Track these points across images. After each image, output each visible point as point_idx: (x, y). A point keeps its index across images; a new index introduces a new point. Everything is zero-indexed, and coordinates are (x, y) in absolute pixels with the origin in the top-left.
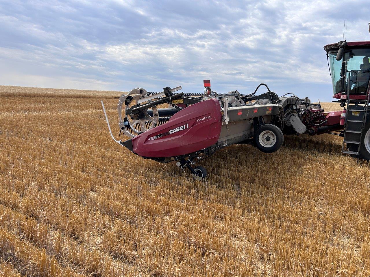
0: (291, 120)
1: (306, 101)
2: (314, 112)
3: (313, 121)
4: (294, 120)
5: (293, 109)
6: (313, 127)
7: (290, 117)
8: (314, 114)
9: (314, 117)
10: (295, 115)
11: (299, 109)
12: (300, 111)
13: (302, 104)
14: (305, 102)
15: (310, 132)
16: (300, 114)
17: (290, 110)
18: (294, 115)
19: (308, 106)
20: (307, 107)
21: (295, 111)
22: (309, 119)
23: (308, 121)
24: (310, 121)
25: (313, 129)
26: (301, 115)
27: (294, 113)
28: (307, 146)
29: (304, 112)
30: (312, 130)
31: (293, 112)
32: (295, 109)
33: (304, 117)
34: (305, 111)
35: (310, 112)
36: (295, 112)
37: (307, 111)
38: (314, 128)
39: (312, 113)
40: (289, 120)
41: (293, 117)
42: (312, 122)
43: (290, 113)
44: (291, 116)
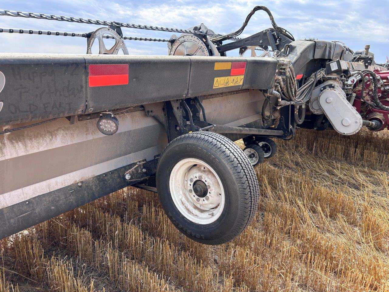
0: (322, 101)
1: (366, 54)
2: (383, 78)
3: (380, 98)
4: (331, 99)
5: (329, 72)
6: (380, 112)
7: (321, 91)
8: (385, 81)
9: (382, 89)
10: (333, 87)
11: (346, 72)
12: (350, 76)
13: (356, 60)
14: (363, 55)
15: (372, 124)
16: (349, 82)
17: (321, 74)
18: (331, 86)
19: (370, 64)
20: (367, 67)
21: (334, 76)
22: (371, 93)
23: (368, 98)
24: (373, 99)
25: (378, 117)
26: (350, 85)
27: (330, 82)
28: (362, 155)
29: (359, 77)
30: (376, 119)
31: (330, 79)
32: (336, 72)
33: (359, 91)
34: (361, 75)
35: (374, 78)
36: (334, 79)
37: (367, 75)
38: (382, 114)
39: (379, 80)
40: (317, 99)
41: (328, 91)
42: (378, 101)
43: (319, 82)
44: (325, 88)
